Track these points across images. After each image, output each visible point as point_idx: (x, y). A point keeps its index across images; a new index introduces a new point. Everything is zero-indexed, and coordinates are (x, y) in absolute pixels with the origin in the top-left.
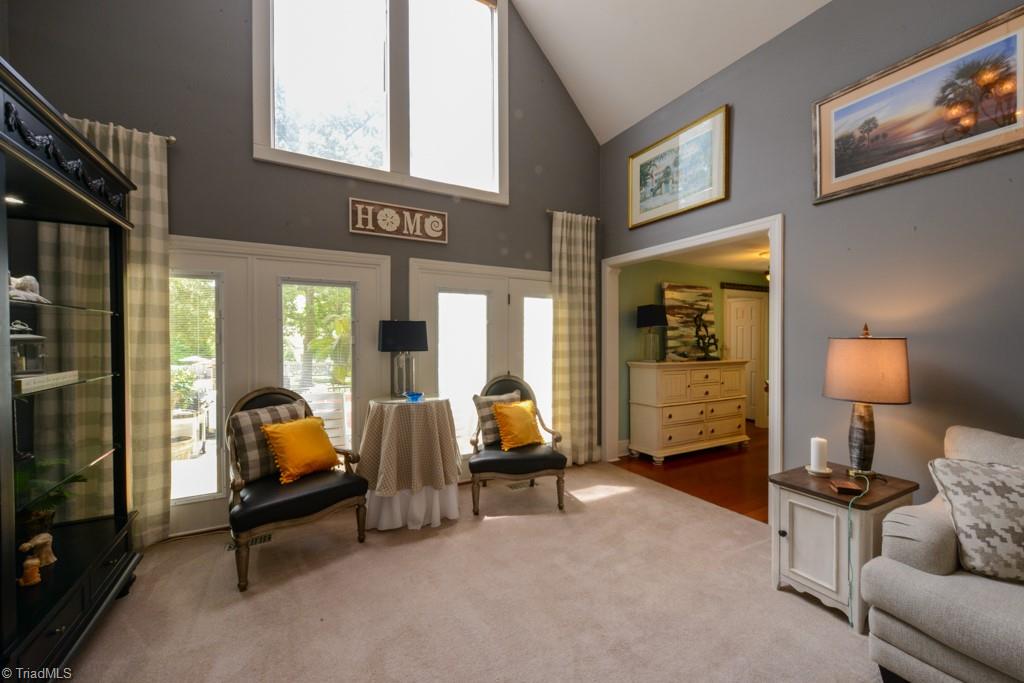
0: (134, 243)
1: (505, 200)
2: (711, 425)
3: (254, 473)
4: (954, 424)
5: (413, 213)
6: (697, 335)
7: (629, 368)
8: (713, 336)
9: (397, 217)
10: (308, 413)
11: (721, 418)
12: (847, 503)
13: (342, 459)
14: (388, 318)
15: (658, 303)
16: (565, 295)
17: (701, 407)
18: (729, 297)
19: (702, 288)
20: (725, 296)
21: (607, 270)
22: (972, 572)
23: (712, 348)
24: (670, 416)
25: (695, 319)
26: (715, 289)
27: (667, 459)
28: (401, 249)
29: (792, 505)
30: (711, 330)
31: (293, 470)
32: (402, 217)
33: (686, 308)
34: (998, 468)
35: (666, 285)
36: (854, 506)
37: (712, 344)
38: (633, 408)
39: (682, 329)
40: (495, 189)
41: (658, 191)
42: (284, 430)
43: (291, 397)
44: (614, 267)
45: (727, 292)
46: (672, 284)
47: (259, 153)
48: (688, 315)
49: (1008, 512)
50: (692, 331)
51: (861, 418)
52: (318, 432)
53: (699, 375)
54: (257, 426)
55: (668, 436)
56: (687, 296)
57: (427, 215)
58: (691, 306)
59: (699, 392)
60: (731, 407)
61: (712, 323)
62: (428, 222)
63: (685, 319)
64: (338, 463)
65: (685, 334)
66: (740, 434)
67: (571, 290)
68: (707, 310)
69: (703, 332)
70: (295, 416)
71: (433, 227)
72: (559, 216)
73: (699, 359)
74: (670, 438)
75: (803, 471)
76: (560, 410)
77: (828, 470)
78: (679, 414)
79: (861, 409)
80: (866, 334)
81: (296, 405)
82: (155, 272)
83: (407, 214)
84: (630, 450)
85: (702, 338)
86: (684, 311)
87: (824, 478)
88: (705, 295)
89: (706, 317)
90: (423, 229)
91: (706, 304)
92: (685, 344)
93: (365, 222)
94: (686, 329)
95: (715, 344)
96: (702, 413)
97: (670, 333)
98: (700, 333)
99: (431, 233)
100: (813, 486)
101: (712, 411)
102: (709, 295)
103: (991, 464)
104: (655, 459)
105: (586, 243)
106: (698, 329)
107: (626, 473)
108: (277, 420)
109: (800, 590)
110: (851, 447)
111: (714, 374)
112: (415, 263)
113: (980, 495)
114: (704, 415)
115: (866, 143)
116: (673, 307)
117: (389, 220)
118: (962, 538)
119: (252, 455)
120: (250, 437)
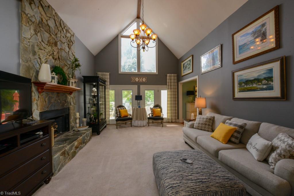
0: (106, 87)
1: (157, 73)
3: (118, 116)
5: (141, 78)
7: (186, 104)
9: (138, 79)
10: (125, 109)
13: (129, 115)
14: (137, 95)
15: (193, 90)
16: (169, 90)
21: (179, 84)
22: (194, 128)
28: (139, 84)
31: (123, 116)
32: (139, 79)
35: (196, 86)
38: (187, 112)
40: (155, 72)
41: (185, 69)
42: (122, 110)
43: (123, 106)
44: (181, 83)
47: (119, 73)
52: (126, 111)
54: (119, 110)
57: (143, 78)
62: (143, 79)
64: (128, 116)
67: (171, 89)
70: (123, 109)
71: (144, 80)
72: (168, 75)
76: (169, 111)
80: (200, 97)
81: (124, 108)
82: (108, 90)
83: (140, 78)
90: (142, 80)
93: (133, 80)
99: (143, 81)
105: (174, 79)
108: (121, 109)
112: (141, 86)
117: (137, 79)
119: (118, 113)
120: (118, 111)
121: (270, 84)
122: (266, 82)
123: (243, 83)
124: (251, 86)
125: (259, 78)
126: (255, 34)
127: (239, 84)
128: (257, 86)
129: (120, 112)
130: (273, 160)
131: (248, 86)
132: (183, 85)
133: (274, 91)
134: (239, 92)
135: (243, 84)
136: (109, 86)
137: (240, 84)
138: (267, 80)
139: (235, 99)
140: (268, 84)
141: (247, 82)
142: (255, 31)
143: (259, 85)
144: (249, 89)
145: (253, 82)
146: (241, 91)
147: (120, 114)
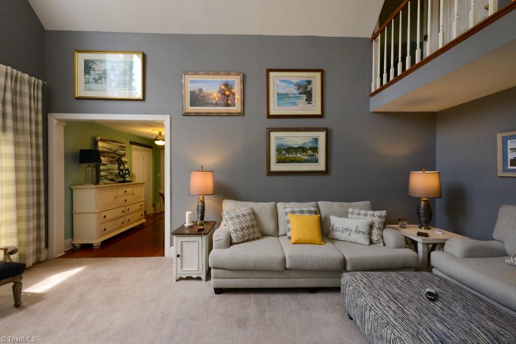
2: (127, 218)
4: (224, 199)
6: (119, 169)
7: (72, 190)
8: (127, 170)
11: (134, 212)
12: (201, 234)
15: (93, 148)
17: (123, 208)
18: (134, 149)
19: (120, 143)
20: (133, 149)
21: (53, 122)
22: (235, 244)
23: (127, 176)
24: (105, 217)
25: (118, 159)
26: (127, 145)
27: (103, 243)
29: (182, 242)
30: (126, 166)
33: (112, 153)
34: (237, 210)
35: (99, 138)
36: (204, 234)
37: (127, 174)
39: (109, 165)
41: (99, 81)
44: (60, 120)
45: (134, 146)
46: (103, 138)
48: (113, 157)
49: (240, 223)
50: (116, 166)
51: (201, 201)
53: (121, 191)
55: (103, 229)
56: (113, 146)
58: (115, 152)
59: (121, 200)
60: (137, 206)
61: (126, 162)
63: (111, 159)
65: (111, 168)
66: (142, 219)
68: (124, 155)
69: (122, 167)
73: (120, 182)
74: (105, 230)
75: (183, 227)
77: (192, 224)
78: (109, 215)
79: (201, 197)
80: (202, 169)
84: (73, 245)
85: (122, 170)
86: (110, 155)
87: (190, 227)
88: (122, 147)
89: (123, 159)
91: (123, 152)
92: (111, 174)
94: (112, 165)
95: (129, 173)
96: (123, 211)
97: (102, 167)
98: (121, 168)
100: (187, 231)
101: (129, 210)
102: (125, 147)
103: (235, 210)
104: (94, 245)
105: (33, 97)
106: (120, 165)
107: (74, 260)
109: (185, 277)
110: (198, 213)
111: (129, 190)
113: (234, 220)
114: (124, 212)
115: (200, 97)
116: (104, 152)
118: (232, 235)
121: (315, 155)
122: (312, 153)
123: (284, 150)
124: (294, 156)
125: (305, 147)
126: (299, 88)
127: (277, 151)
128: (301, 157)
130: (378, 237)
131: (291, 156)
132: (65, 128)
133: (318, 164)
134: (277, 162)
135: (284, 152)
137: (279, 150)
138: (312, 151)
139: (270, 173)
140: (313, 155)
141: (290, 149)
142: (300, 84)
143: (304, 155)
144: (292, 159)
145: (297, 150)
146: (279, 161)
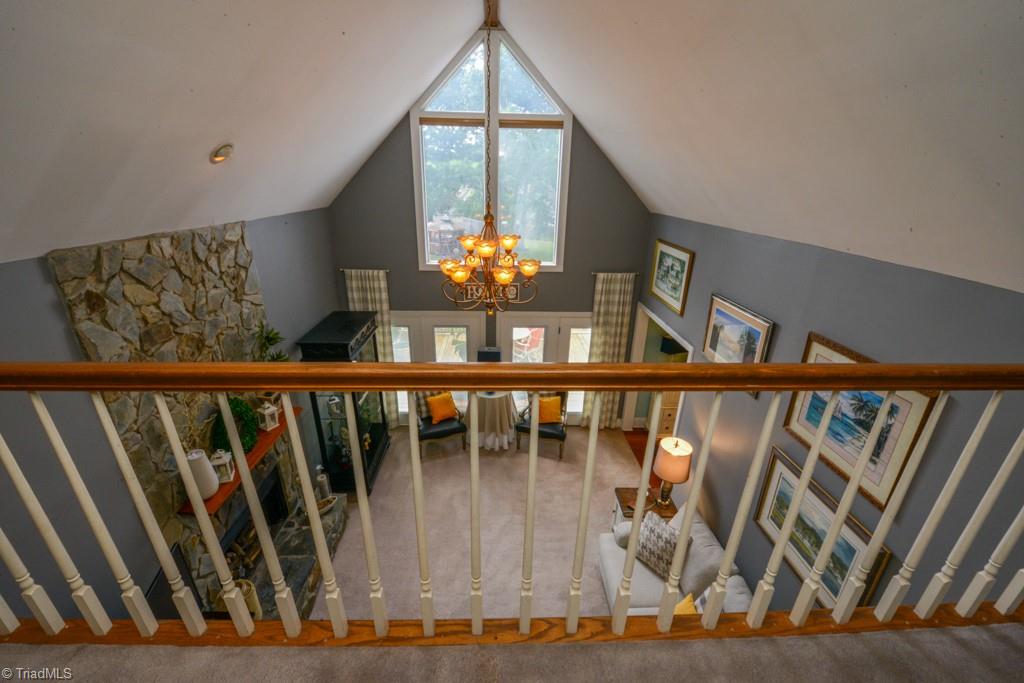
0: (379, 319)
1: (560, 270)
16: (600, 327)
21: (640, 311)
31: (438, 416)
40: (554, 264)
42: (434, 401)
47: (422, 268)
62: (507, 290)
67: (606, 324)
71: (511, 293)
72: (601, 276)
82: (386, 328)
90: (504, 295)
93: (473, 295)
105: (623, 292)
108: (432, 395)
112: (500, 315)
119: (424, 408)
120: (422, 402)
129: (427, 404)
136: (389, 314)
147: (428, 411)
